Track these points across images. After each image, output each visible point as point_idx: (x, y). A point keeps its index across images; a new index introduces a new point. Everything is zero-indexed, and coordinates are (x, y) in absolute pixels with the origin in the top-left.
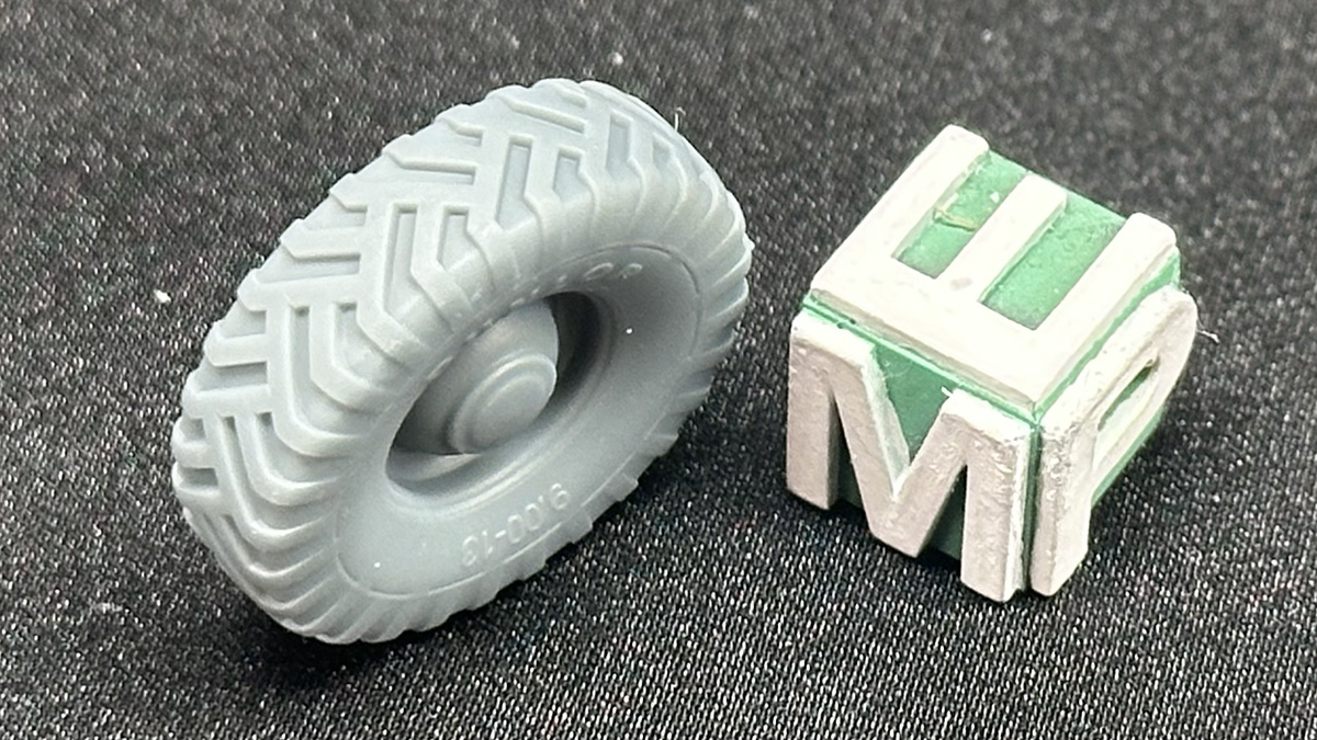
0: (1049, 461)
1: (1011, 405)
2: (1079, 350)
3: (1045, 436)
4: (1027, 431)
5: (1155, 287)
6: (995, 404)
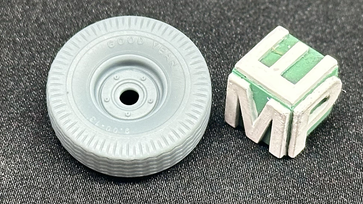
0: (295, 121)
1: (286, 104)
2: (307, 91)
3: (294, 114)
4: (289, 112)
6: (281, 103)
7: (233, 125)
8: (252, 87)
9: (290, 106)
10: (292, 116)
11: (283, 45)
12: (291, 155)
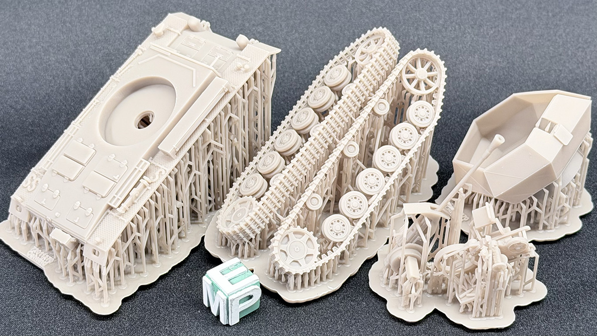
0: (230, 303)
3: (229, 299)
4: (226, 298)
5: (254, 285)
6: (224, 293)
7: (207, 306)
8: (212, 283)
9: (227, 295)
10: (227, 300)
11: (236, 267)
12: (230, 324)
